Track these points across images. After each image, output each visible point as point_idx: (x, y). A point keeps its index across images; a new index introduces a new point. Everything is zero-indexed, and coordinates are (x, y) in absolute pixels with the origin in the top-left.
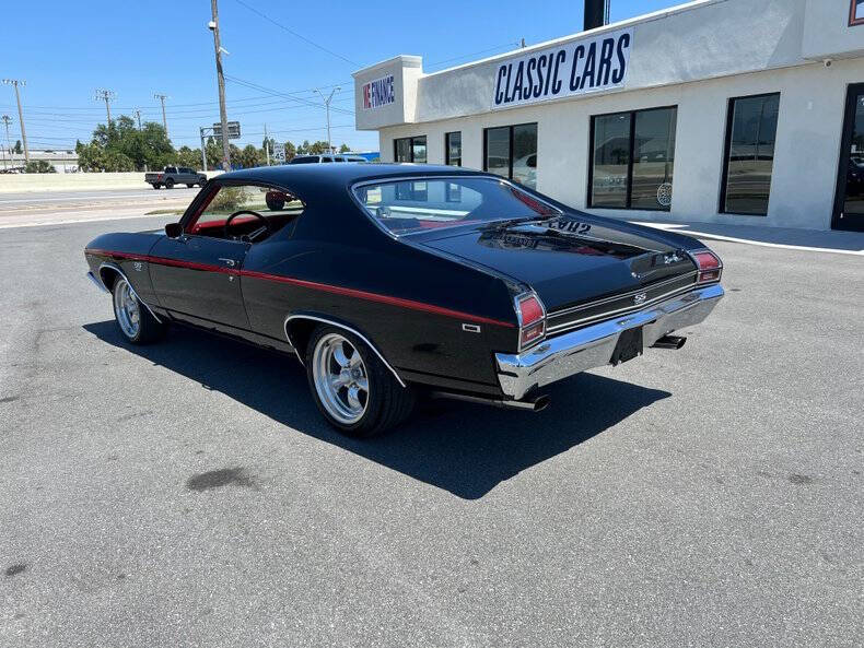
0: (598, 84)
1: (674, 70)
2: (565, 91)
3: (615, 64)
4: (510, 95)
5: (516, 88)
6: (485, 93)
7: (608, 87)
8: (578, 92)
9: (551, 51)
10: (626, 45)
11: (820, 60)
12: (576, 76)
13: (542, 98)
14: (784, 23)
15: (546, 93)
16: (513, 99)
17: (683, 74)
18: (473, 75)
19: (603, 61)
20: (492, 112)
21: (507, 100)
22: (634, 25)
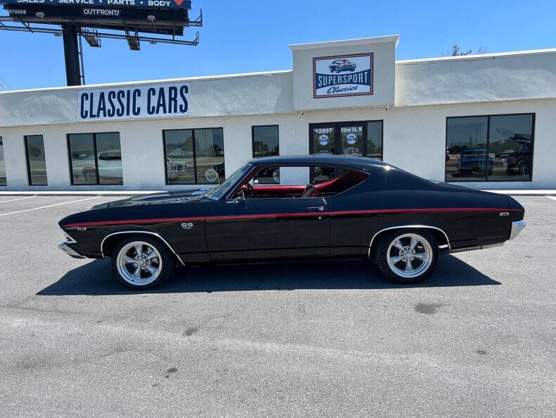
0: (170, 112)
1: (221, 109)
2: (144, 114)
3: (180, 101)
4: (95, 112)
5: (99, 109)
6: (69, 111)
7: (176, 114)
8: (155, 115)
9: (128, 89)
10: (187, 92)
11: (299, 112)
12: (152, 105)
13: (125, 116)
14: (278, 93)
15: (128, 114)
16: (98, 116)
17: (226, 111)
18: (53, 96)
19: (171, 99)
20: (79, 123)
21: (92, 116)
22: (190, 81)
